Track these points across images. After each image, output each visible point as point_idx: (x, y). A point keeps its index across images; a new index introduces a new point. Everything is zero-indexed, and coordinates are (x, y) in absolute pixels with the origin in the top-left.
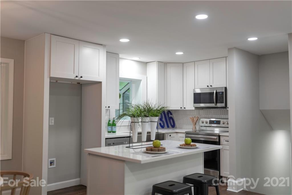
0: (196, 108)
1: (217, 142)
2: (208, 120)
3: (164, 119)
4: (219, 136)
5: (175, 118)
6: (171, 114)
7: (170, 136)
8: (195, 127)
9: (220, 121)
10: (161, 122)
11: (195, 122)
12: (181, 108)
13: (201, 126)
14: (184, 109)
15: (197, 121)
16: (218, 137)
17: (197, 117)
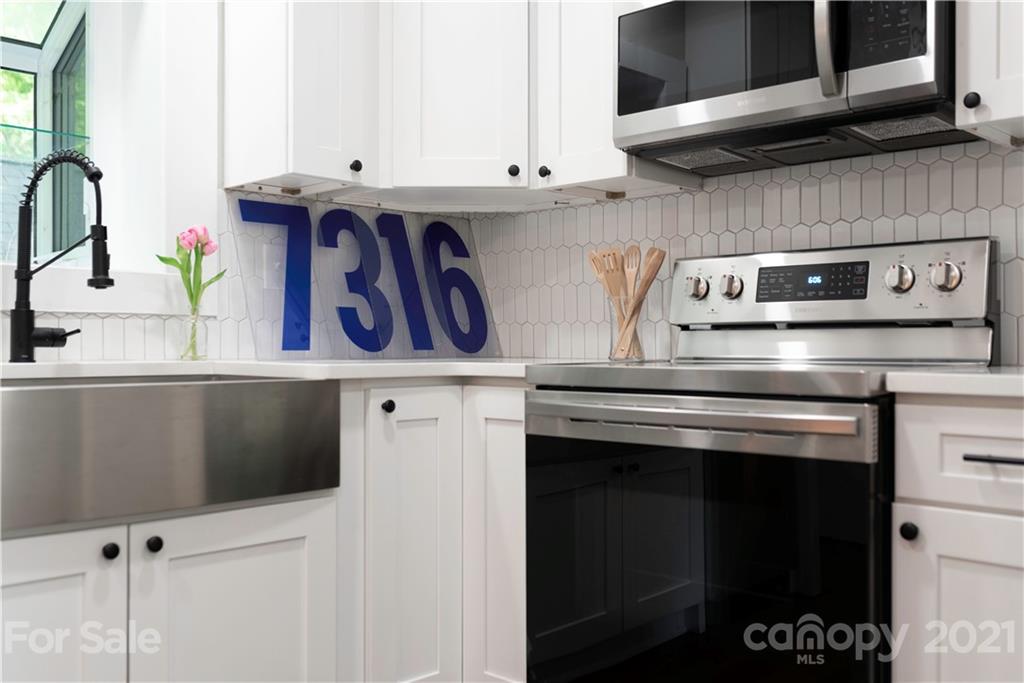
0: (642, 154)
1: (866, 466)
2: (747, 268)
3: (387, 282)
4: (885, 404)
5: (488, 283)
6: (460, 250)
7: (389, 407)
8: (635, 337)
9: (867, 264)
10: (356, 301)
11: (633, 290)
12: (514, 171)
13: (685, 328)
14: (542, 183)
15: (648, 283)
16: (869, 411)
17: (652, 251)
